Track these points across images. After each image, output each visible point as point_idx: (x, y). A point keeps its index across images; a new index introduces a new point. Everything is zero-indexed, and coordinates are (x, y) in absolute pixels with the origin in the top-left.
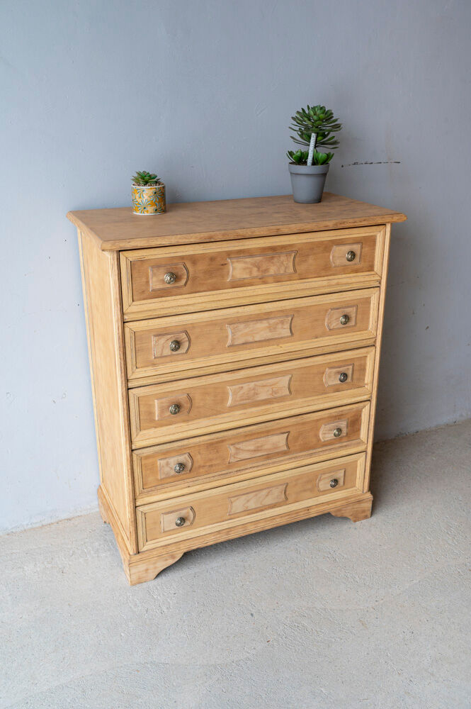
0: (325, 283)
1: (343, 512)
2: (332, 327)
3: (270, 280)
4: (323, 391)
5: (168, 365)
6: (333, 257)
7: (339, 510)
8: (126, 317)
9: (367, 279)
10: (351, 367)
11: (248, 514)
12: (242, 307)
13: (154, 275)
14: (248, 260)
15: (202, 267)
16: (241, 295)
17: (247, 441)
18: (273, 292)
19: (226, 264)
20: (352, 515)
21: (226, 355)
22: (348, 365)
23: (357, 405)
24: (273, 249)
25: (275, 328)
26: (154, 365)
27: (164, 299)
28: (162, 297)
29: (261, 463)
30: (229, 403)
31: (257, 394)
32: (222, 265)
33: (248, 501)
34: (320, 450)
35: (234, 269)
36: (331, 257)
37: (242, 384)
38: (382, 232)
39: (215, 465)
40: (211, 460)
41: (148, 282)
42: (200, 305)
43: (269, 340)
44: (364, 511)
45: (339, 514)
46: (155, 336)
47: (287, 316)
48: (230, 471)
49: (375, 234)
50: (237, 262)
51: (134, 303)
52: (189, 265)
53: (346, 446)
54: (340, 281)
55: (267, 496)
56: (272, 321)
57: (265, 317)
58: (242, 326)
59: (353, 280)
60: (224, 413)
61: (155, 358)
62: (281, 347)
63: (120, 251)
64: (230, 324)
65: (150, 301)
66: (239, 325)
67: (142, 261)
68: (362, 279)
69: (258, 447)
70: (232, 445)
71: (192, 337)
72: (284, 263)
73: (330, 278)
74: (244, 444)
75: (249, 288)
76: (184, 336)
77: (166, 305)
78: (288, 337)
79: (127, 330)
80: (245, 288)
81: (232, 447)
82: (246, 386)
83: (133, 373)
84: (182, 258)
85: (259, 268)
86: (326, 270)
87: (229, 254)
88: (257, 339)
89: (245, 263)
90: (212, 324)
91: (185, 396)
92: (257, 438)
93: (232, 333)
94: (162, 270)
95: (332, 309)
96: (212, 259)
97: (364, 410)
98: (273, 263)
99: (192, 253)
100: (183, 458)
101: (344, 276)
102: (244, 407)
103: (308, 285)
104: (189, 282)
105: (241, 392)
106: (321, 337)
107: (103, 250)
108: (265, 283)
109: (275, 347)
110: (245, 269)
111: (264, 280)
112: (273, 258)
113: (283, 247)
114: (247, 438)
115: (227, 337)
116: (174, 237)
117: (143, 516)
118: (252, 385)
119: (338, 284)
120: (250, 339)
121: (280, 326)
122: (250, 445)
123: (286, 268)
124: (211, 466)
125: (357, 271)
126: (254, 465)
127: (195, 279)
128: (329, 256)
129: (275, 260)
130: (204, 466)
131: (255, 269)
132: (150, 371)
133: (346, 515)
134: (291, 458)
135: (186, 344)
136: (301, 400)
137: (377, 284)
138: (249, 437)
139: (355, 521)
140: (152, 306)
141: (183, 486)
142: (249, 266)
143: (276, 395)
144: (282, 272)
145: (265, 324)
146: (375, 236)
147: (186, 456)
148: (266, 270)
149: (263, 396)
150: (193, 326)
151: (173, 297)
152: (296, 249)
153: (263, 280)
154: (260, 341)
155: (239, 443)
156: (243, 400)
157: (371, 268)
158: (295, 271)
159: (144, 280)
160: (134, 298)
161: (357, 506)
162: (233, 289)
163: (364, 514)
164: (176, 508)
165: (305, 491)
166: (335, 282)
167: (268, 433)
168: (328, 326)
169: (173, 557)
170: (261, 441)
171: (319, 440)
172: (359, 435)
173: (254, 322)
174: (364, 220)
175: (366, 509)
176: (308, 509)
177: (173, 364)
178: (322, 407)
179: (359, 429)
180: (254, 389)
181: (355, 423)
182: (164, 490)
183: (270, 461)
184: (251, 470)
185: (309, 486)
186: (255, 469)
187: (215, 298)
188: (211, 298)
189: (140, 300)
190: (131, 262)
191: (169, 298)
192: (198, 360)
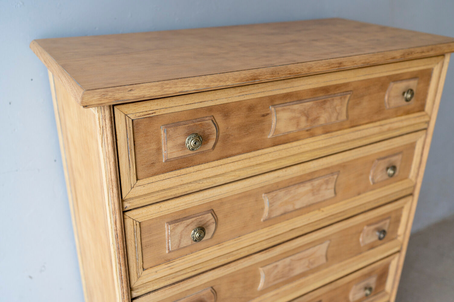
0: (377, 130)
2: (376, 180)
3: (319, 131)
4: (358, 251)
5: (188, 258)
6: (389, 97)
10: (388, 221)
12: (284, 170)
13: (169, 138)
14: (296, 107)
15: (236, 120)
16: (284, 154)
18: (321, 146)
19: (268, 114)
21: (261, 231)
22: (386, 219)
23: (387, 259)
24: (326, 90)
25: (319, 190)
26: (168, 261)
27: (183, 171)
28: (180, 168)
30: (261, 286)
31: (292, 270)
32: (263, 116)
35: (277, 120)
36: (386, 98)
37: (276, 262)
38: (440, 65)
41: (159, 149)
46: (170, 223)
47: (332, 174)
49: (432, 66)
50: (283, 110)
51: (140, 182)
52: (219, 119)
54: (392, 126)
56: (316, 183)
57: (309, 178)
58: (281, 193)
60: (254, 298)
61: (170, 252)
62: (323, 211)
63: (114, 106)
64: (268, 193)
65: (162, 176)
66: (278, 192)
67: (151, 118)
71: (220, 216)
72: (337, 108)
75: (295, 144)
76: (210, 216)
77: (187, 179)
78: (331, 198)
79: (129, 222)
80: (288, 145)
82: (281, 264)
83: (139, 277)
84: (210, 109)
85: (307, 116)
86: (379, 113)
87: (273, 100)
88: (298, 206)
89: (293, 111)
90: (246, 195)
91: (209, 290)
93: (270, 203)
94: (181, 130)
95: (378, 160)
96: (251, 108)
97: (392, 262)
98: (324, 109)
99: (225, 101)
101: (396, 119)
102: (277, 287)
103: (359, 134)
104: (218, 144)
105: (276, 271)
106: (364, 192)
107: (85, 107)
108: (312, 135)
109: (317, 212)
110: (291, 119)
111: (311, 131)
112: (325, 102)
113: (337, 87)
115: (263, 209)
116: (201, 79)
118: (288, 260)
119: (389, 130)
120: (290, 208)
121: (324, 187)
123: (338, 114)
127: (227, 138)
128: (384, 96)
129: (328, 105)
131: (303, 119)
132: (163, 271)
135: (213, 227)
136: (336, 266)
137: (425, 126)
140: (167, 184)
142: (298, 115)
143: (312, 266)
144: (333, 119)
145: (307, 187)
146: (433, 69)
148: (316, 119)
149: (298, 271)
150: (221, 202)
151: (196, 168)
152: (351, 88)
153: (311, 133)
154: (300, 209)
156: (277, 279)
157: (422, 108)
158: (347, 116)
159: (154, 146)
160: (140, 174)
162: (276, 148)
168: (373, 179)
173: (297, 186)
177: (194, 256)
178: (355, 268)
179: (386, 282)
180: (289, 265)
181: (383, 275)
187: (254, 162)
188: (247, 163)
189: (148, 177)
190: (132, 120)
191: (191, 169)
192: (226, 244)
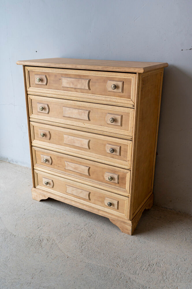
0: (104, 99)
1: (115, 222)
3: (79, 90)
4: (105, 154)
5: (42, 116)
6: (107, 86)
7: (114, 221)
8: (28, 92)
9: (126, 102)
10: (119, 147)
11: (74, 197)
12: (67, 100)
14: (69, 79)
15: (52, 78)
16: (66, 94)
17: (71, 162)
18: (79, 96)
19: (61, 79)
20: (120, 227)
21: (62, 120)
22: (117, 146)
23: (123, 169)
24: (79, 76)
25: (81, 114)
26: (37, 114)
27: (39, 88)
29: (78, 176)
30: (64, 142)
31: (74, 143)
32: (59, 79)
33: (73, 190)
34: (104, 184)
35: (63, 82)
37: (68, 135)
38: (134, 78)
39: (60, 167)
40: (59, 164)
42: (51, 95)
43: (79, 119)
44: (127, 229)
45: (114, 223)
46: (37, 103)
47: (87, 110)
48: (65, 172)
49: (130, 78)
50: (64, 79)
51: (30, 88)
52: (47, 76)
53: (118, 189)
54: (111, 99)
55: (81, 193)
56: (80, 111)
57: (78, 108)
59: (119, 101)
60: (63, 146)
61: (38, 112)
63: (25, 66)
65: (35, 88)
66: (67, 108)
67: (32, 71)
68: (124, 102)
69: (76, 168)
70: (66, 161)
71: (50, 108)
72: (84, 84)
73: (107, 96)
74: (71, 163)
75: (70, 92)
76: (46, 107)
77: (40, 91)
78: (87, 120)
80: (68, 92)
81: (66, 162)
82: (70, 137)
83: (31, 115)
84: (45, 73)
85: (73, 84)
86: (104, 92)
87: (62, 75)
88: (74, 117)
90: (56, 104)
91: (48, 132)
92: (76, 164)
95: (108, 113)
96: (56, 76)
97: (127, 174)
98: (79, 83)
99: (48, 72)
100: (49, 158)
101: (113, 97)
103: (95, 98)
104: (48, 84)
106: (104, 126)
107: (17, 64)
109: (82, 123)
110: (67, 83)
111: (76, 90)
112: (79, 80)
113: (84, 76)
114: (72, 161)
115: (63, 112)
116: (38, 63)
117: (36, 174)
118: (72, 137)
119: (110, 101)
120: (71, 116)
121: (83, 114)
122: (73, 165)
123: (85, 86)
124: (58, 166)
125: (121, 97)
126: (75, 175)
127: (50, 83)
130: (56, 165)
131: (71, 84)
132: (36, 117)
133: (117, 225)
134: (91, 181)
135: (48, 110)
136: (94, 154)
137: (132, 106)
138: (73, 161)
139: (122, 232)
140: (36, 90)
141: (48, 169)
142: (69, 82)
143: (82, 147)
144: (83, 88)
145: (77, 111)
146: (131, 79)
147: (49, 157)
148: (76, 86)
149: (77, 145)
150: (50, 103)
151: (42, 89)
152: (89, 78)
155: (68, 162)
157: (129, 97)
158: (89, 89)
159: (33, 79)
160: (31, 85)
161: (123, 224)
162: (64, 91)
163: (127, 231)
164: (46, 177)
165: (98, 201)
166: (109, 99)
167: (80, 163)
169: (45, 196)
170: (77, 166)
171: (104, 178)
172: (125, 187)
173: (73, 109)
174: (118, 68)
175: (128, 229)
176: (99, 210)
177: (44, 117)
178: (103, 162)
179: (125, 184)
180: (73, 140)
181: (124, 178)
182: (43, 167)
183: (82, 177)
184: (73, 177)
185: (100, 200)
186: (75, 177)
187: (57, 93)
188: (55, 93)
189: (32, 87)
190: (29, 71)
191: (41, 89)
192: (52, 118)
